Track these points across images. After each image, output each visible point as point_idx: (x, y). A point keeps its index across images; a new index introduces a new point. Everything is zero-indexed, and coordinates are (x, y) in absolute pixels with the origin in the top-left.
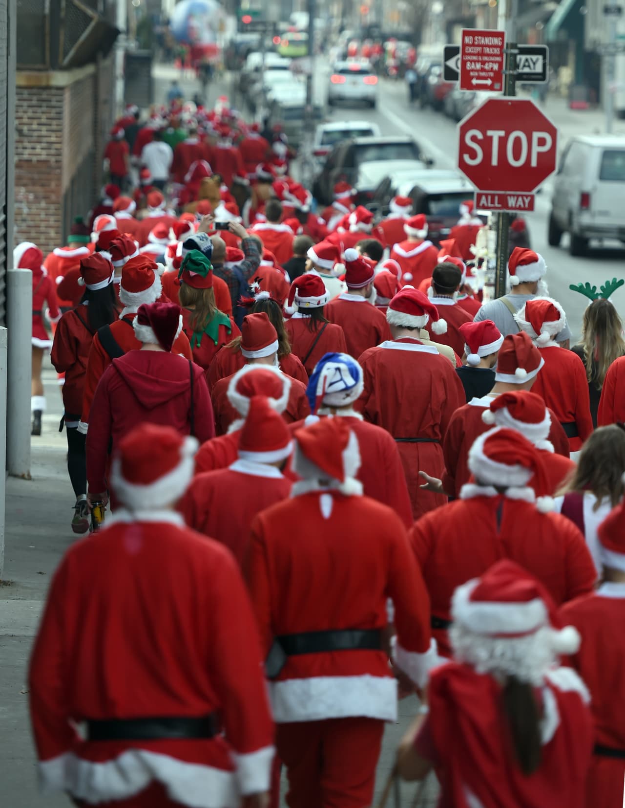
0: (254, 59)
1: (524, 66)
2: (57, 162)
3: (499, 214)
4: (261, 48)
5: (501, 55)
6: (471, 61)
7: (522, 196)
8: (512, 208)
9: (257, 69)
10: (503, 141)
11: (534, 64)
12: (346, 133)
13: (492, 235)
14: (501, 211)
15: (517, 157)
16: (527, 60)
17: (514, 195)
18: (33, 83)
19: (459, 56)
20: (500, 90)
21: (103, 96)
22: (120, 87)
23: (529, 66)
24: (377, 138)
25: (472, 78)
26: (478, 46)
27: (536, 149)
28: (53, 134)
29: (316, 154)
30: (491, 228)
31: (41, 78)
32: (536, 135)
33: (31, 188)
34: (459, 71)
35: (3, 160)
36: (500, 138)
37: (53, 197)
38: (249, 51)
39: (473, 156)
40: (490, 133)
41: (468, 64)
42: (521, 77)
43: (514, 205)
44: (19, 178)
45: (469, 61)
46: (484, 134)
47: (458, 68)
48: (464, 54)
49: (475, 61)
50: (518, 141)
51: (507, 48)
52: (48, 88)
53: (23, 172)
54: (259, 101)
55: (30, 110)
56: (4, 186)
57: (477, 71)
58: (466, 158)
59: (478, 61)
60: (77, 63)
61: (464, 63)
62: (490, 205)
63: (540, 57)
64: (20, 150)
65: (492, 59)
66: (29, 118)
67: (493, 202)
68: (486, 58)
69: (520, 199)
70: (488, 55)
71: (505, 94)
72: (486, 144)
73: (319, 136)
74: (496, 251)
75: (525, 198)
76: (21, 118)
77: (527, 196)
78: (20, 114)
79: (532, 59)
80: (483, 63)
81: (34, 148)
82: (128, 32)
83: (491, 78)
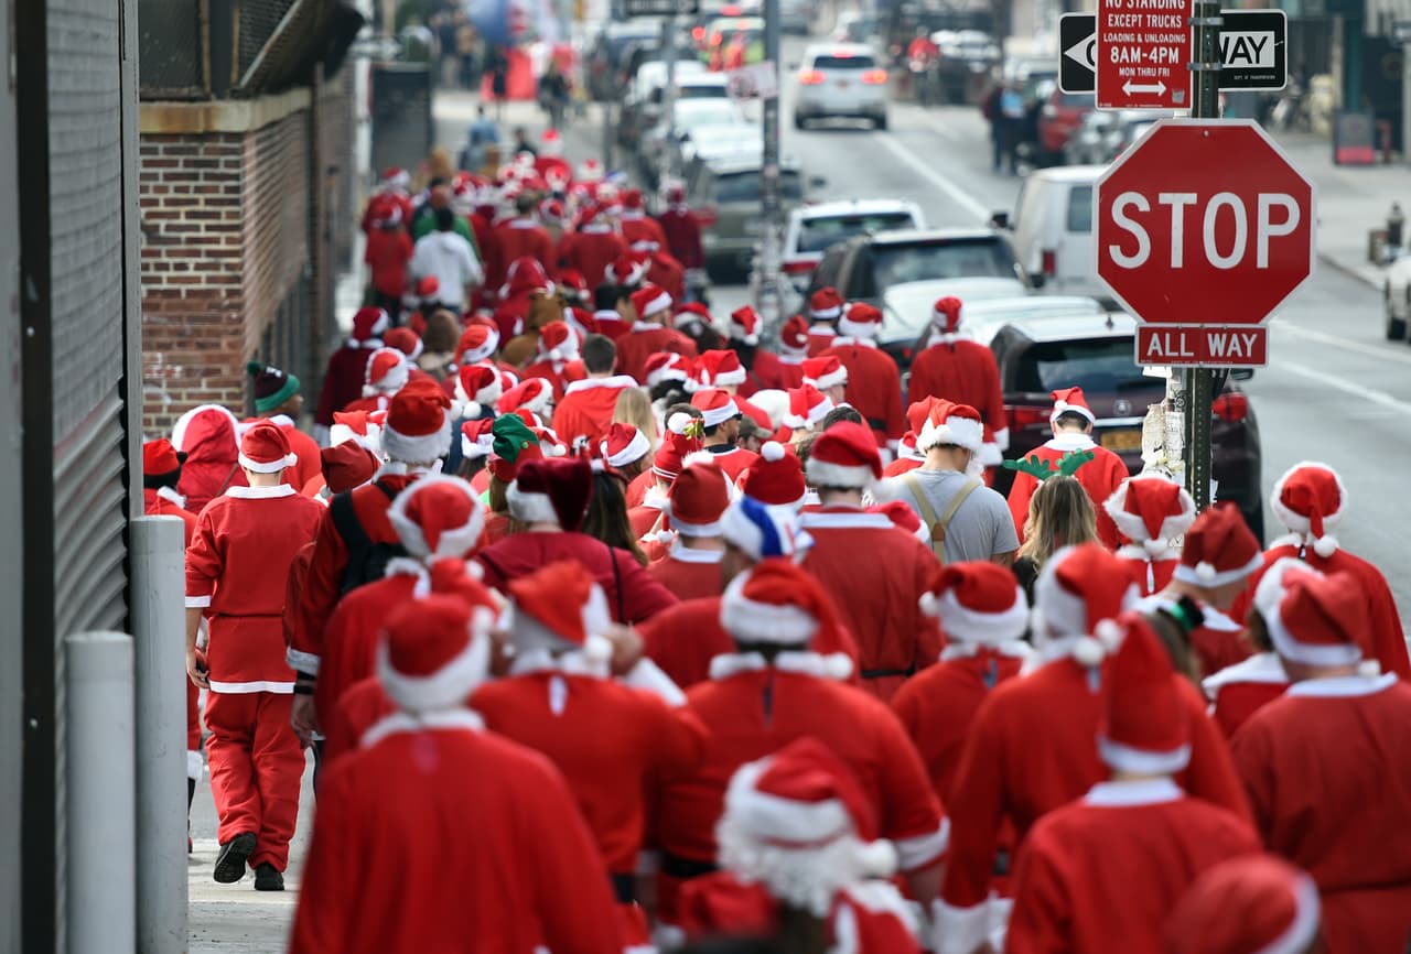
0: (651, 74)
1: (1235, 55)
2: (231, 293)
3: (1190, 371)
4: (663, 49)
5: (1185, 30)
6: (1120, 46)
7: (1239, 332)
8: (1217, 359)
9: (658, 95)
10: (1194, 216)
11: (1258, 50)
12: (853, 223)
13: (1176, 420)
14: (1194, 366)
15: (1225, 249)
16: (1241, 41)
17: (1221, 331)
18: (176, 128)
19: (1095, 36)
20: (1185, 105)
21: (327, 159)
22: (363, 137)
23: (1246, 55)
24: (920, 232)
25: (1124, 80)
26: (1135, 11)
27: (1266, 230)
28: (223, 235)
29: (789, 269)
30: (1172, 408)
31: (195, 116)
32: (1266, 201)
33: (177, 352)
34: (1095, 69)
35: (117, 281)
36: (1187, 208)
37: (226, 370)
38: (640, 57)
39: (1130, 248)
40: (1164, 198)
41: (1114, 51)
42: (1228, 78)
43: (1221, 354)
44: (150, 332)
45: (1115, 44)
46: (1153, 201)
47: (1092, 63)
48: (1104, 29)
49: (1129, 45)
50: (1226, 213)
51: (1198, 13)
52: (210, 135)
53: (159, 319)
54: (665, 162)
55: (172, 184)
56: (120, 337)
57: (1135, 65)
58: (1115, 252)
59: (1136, 45)
60: (271, 83)
61: (1105, 50)
62: (1168, 353)
63: (1271, 35)
64: (152, 273)
65: (1165, 38)
66: (169, 202)
67: (1175, 346)
68: (1152, 38)
69: (1235, 338)
70: (1157, 31)
71: (1195, 115)
72: (1157, 221)
73: (794, 230)
74: (1185, 455)
75: (1244, 336)
76: (155, 202)
77: (1249, 332)
78: (151, 195)
79: (1250, 39)
80: (1147, 48)
81: (181, 267)
82: (377, 21)
83: (1165, 80)
